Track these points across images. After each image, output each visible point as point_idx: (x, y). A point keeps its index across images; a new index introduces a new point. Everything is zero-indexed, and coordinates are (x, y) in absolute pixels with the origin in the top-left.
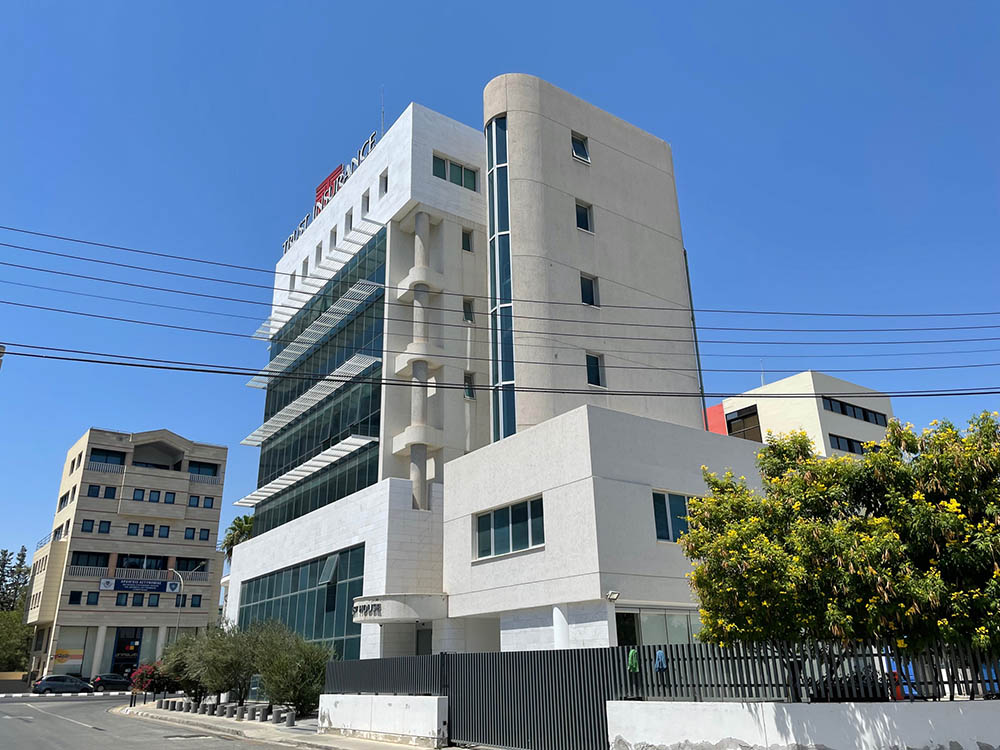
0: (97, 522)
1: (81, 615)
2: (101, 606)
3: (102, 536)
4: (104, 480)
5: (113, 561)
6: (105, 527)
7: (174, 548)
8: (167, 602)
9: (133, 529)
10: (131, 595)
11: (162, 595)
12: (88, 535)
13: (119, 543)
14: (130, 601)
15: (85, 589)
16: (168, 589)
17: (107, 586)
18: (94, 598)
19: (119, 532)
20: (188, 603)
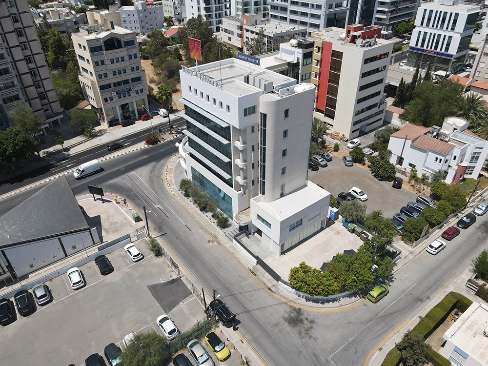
0: (103, 74)
1: (110, 105)
2: (114, 101)
3: (106, 79)
4: (99, 58)
5: (112, 85)
6: (106, 75)
7: (129, 76)
8: (133, 94)
9: (115, 74)
10: (122, 95)
11: (131, 92)
12: (102, 80)
13: (112, 79)
14: (122, 96)
15: (108, 97)
16: (132, 90)
17: (114, 94)
18: (111, 99)
19: (111, 76)
20: (139, 92)
